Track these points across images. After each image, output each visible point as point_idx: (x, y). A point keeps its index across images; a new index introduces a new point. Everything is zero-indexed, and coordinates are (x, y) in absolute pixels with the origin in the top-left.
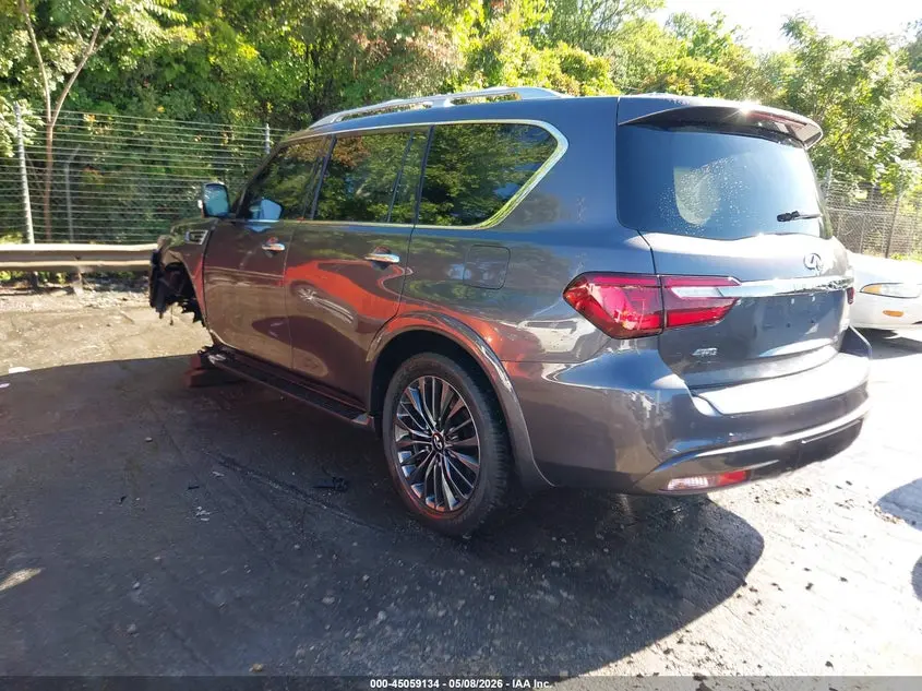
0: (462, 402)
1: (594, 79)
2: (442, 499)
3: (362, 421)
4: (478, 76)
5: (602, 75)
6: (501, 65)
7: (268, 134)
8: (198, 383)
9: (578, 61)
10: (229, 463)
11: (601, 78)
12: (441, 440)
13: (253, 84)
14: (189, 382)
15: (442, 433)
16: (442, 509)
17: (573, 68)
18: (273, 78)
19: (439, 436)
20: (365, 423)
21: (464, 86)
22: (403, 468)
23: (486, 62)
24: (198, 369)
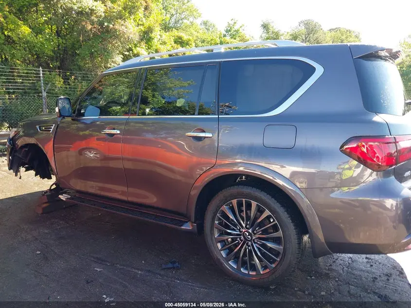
0: (267, 213)
1: (188, 46)
2: (253, 267)
3: (188, 227)
4: (143, 44)
5: (191, 44)
6: (153, 39)
7: (41, 72)
8: (45, 211)
9: (180, 38)
10: (100, 261)
11: (191, 46)
12: (250, 234)
13: (29, 47)
14: (40, 212)
15: (250, 231)
16: (254, 273)
17: (179, 41)
18: (40, 44)
19: (249, 232)
20: (190, 228)
21: (137, 48)
22: (222, 252)
23: (146, 37)
24: (46, 203)
